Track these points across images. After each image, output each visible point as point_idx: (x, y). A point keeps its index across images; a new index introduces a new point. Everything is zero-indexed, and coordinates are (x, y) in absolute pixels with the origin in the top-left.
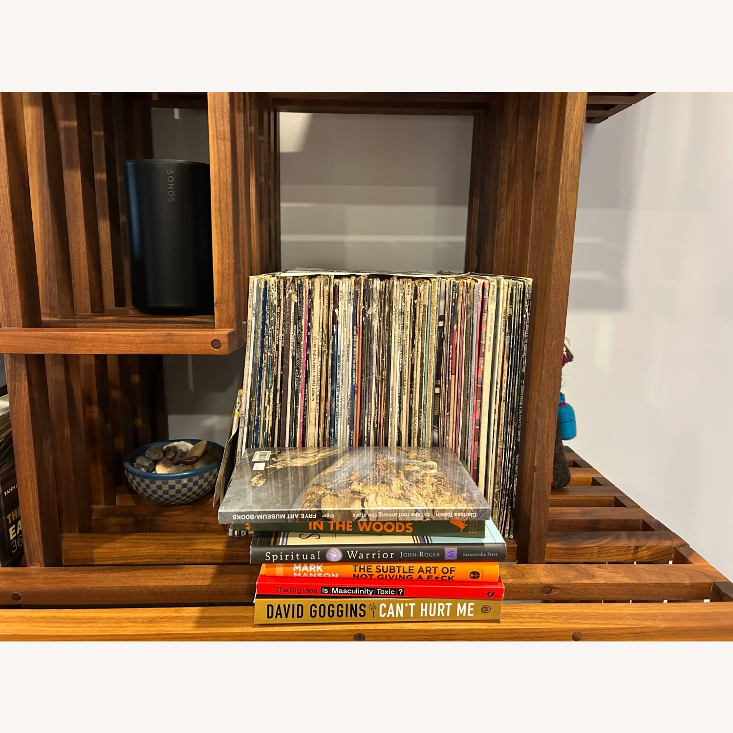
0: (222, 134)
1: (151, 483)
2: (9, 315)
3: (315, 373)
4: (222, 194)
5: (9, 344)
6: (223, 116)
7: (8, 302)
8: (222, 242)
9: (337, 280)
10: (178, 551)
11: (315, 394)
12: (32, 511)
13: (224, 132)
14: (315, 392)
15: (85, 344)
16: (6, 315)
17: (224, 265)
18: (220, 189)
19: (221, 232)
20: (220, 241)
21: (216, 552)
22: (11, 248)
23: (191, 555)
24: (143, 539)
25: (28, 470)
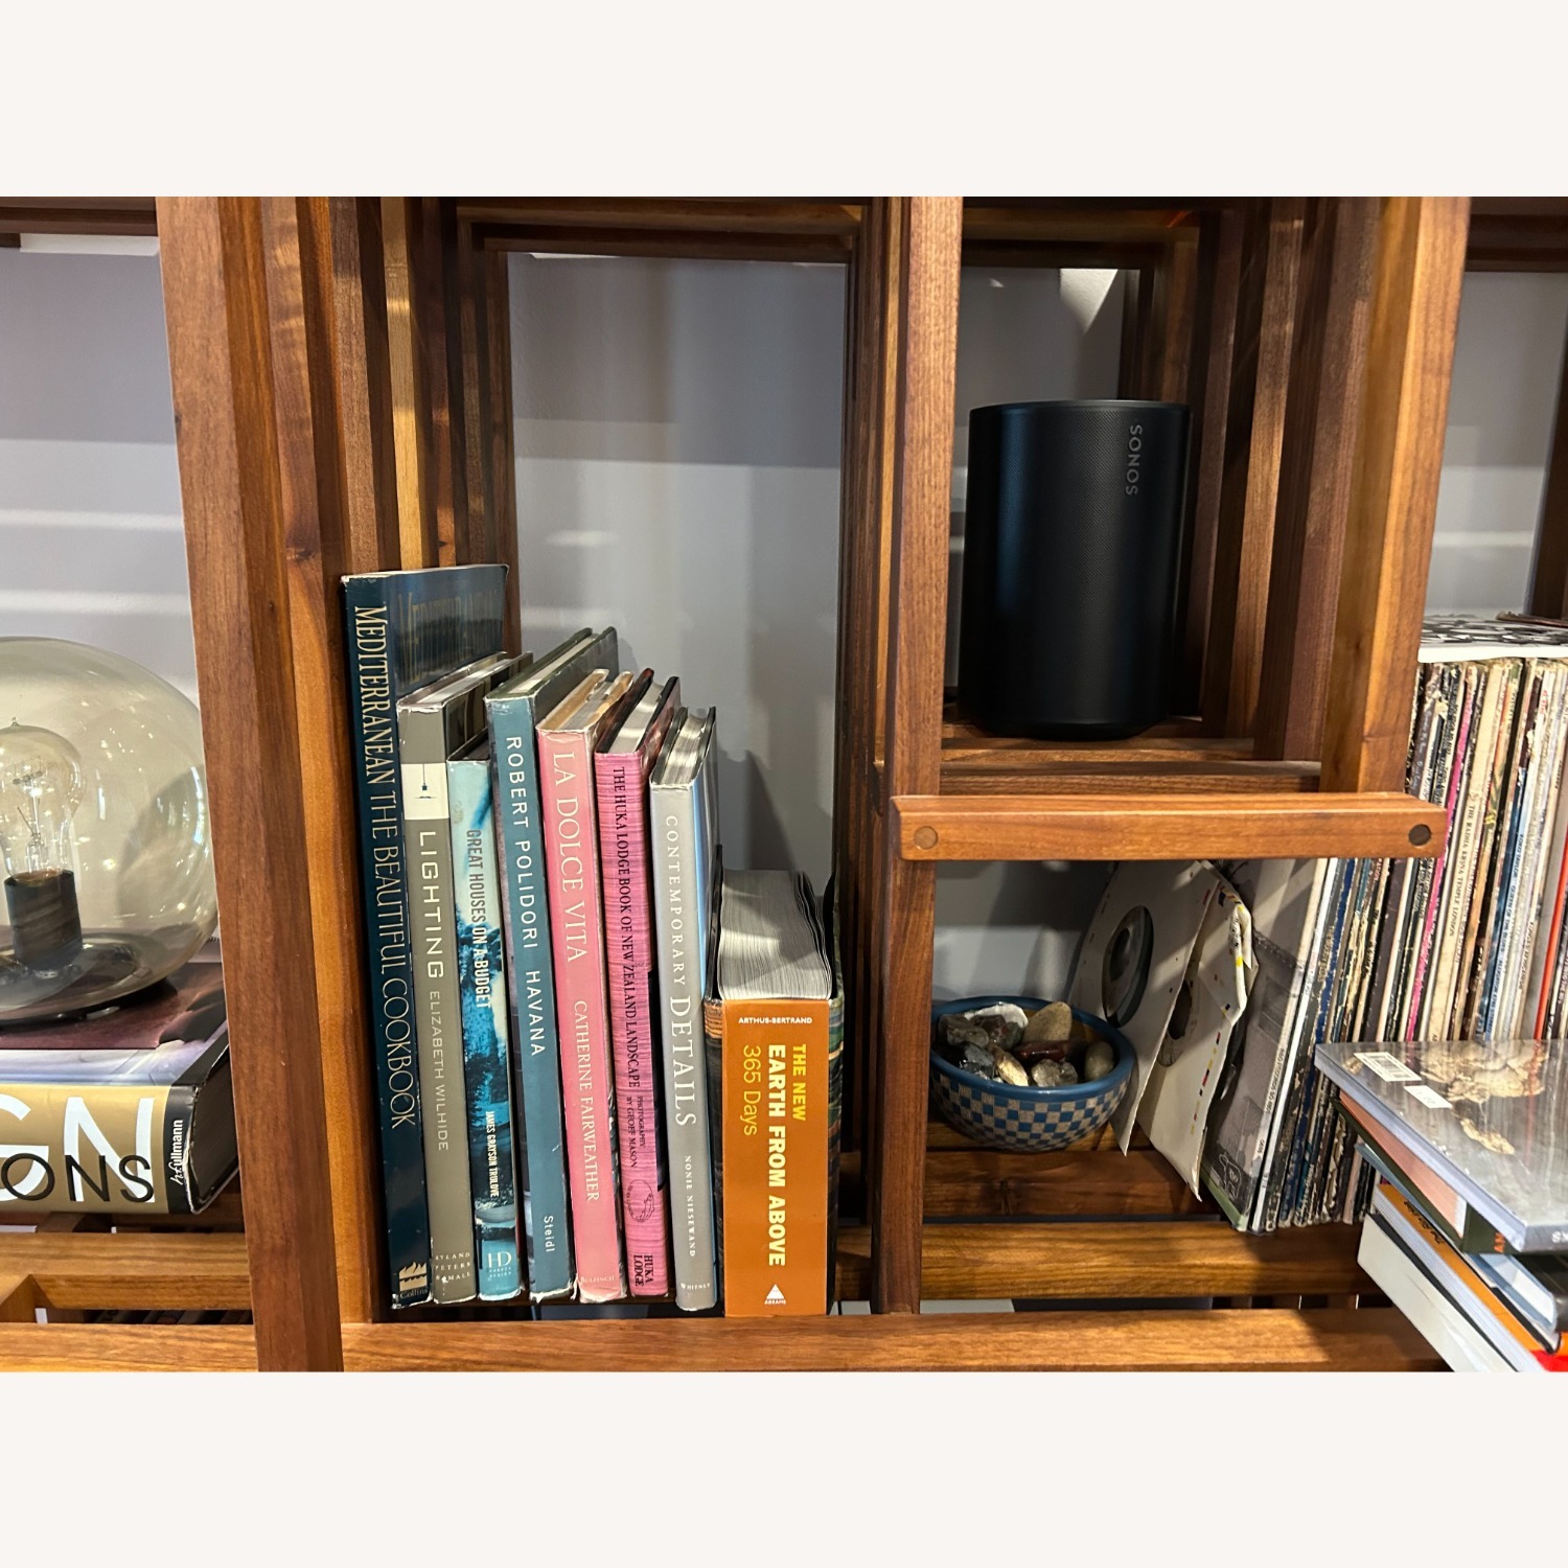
0: (1437, 360)
1: (1021, 1108)
2: (915, 767)
3: (1464, 875)
4: (1416, 495)
5: (969, 840)
6: (1443, 321)
7: (917, 741)
8: (1401, 600)
9: (1541, 669)
10: (1158, 1270)
11: (1458, 921)
12: (910, 1192)
13: (1441, 356)
14: (1458, 917)
15: (1136, 838)
16: (909, 767)
17: (1398, 652)
18: (1414, 483)
19: (1403, 579)
20: (1396, 599)
21: (1240, 1272)
22: (939, 622)
23: (1184, 1280)
24: (1061, 1240)
25: (912, 1103)
